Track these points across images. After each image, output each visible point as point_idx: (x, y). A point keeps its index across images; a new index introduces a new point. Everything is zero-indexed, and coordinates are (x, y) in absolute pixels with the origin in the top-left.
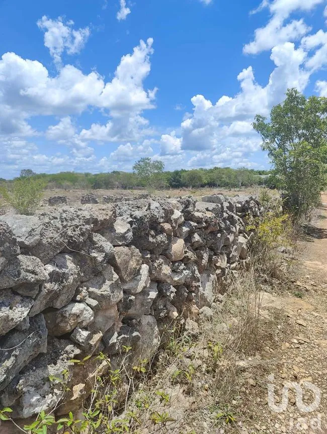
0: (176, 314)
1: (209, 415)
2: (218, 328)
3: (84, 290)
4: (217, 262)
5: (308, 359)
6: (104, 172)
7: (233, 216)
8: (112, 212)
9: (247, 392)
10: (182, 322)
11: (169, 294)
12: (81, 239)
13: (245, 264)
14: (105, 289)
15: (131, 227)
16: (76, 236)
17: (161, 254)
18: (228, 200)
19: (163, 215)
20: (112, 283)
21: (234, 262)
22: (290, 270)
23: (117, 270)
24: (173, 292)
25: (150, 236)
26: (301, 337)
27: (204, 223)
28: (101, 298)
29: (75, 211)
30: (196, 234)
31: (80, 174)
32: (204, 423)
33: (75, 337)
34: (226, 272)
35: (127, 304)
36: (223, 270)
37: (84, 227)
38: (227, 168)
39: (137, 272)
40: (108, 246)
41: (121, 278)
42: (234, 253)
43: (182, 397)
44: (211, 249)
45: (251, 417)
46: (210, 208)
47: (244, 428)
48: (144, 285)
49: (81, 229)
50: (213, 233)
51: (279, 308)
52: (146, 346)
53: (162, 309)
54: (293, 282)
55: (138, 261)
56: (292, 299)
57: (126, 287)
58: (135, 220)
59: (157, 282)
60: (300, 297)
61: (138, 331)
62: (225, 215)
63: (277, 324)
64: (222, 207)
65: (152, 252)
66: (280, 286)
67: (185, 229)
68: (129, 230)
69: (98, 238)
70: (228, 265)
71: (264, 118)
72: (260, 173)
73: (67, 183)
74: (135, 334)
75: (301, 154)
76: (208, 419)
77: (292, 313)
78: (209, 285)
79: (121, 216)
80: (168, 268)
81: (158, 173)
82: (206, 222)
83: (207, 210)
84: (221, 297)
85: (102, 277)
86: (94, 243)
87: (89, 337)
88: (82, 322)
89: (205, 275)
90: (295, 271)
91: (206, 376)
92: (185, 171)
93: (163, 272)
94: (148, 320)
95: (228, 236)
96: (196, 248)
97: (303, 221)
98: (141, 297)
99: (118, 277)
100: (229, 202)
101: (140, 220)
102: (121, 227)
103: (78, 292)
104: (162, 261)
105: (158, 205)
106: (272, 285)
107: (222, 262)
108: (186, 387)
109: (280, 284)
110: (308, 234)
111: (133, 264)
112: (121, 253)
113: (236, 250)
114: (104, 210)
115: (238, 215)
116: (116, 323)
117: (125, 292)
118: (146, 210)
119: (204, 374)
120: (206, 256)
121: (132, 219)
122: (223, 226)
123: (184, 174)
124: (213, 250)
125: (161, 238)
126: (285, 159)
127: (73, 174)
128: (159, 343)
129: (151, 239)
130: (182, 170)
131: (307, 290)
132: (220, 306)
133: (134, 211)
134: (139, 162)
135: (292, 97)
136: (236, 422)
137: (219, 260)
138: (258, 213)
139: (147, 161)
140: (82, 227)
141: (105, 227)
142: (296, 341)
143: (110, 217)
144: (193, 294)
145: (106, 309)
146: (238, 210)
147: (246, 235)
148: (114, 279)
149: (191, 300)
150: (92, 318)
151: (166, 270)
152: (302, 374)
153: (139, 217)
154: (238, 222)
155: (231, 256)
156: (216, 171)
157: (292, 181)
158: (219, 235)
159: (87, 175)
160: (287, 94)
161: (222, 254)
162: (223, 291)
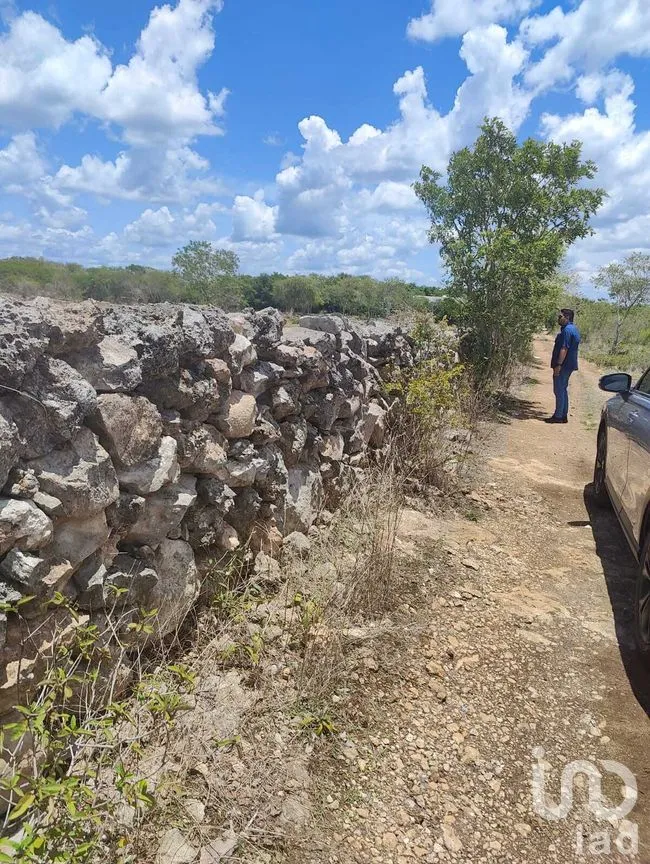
0: (234, 541)
1: (287, 722)
2: (319, 570)
3: (29, 475)
4: (324, 448)
5: (477, 624)
6: (110, 265)
7: (359, 362)
8: (93, 319)
9: (362, 681)
10: (248, 556)
11: (219, 501)
12: (20, 366)
13: (379, 456)
14: (79, 476)
15: (139, 356)
16: (6, 359)
17: (205, 422)
18: (350, 328)
19: (211, 340)
20: (94, 467)
21: (357, 452)
22: (463, 472)
23: (106, 441)
24: (228, 498)
25: (182, 381)
26: (468, 588)
27: (300, 370)
28: (67, 494)
29: (7, 306)
30: (282, 389)
31: (58, 265)
32: (277, 735)
33: (11, 568)
34: (342, 469)
35: (129, 512)
36: (335, 464)
37: (27, 342)
38: (363, 278)
39: (151, 452)
40: (83, 388)
41: (114, 458)
42: (358, 434)
43: (239, 691)
44: (313, 422)
45: (365, 725)
46: (313, 341)
47: (349, 743)
48: (166, 476)
49: (19, 345)
50: (318, 392)
51: (436, 538)
52: (170, 598)
53: (205, 530)
54: (464, 493)
55: (154, 428)
56: (458, 522)
57: (127, 479)
58: (147, 344)
59: (197, 476)
60: (474, 520)
61: (154, 568)
62: (344, 357)
63: (429, 565)
64: (339, 341)
65: (184, 415)
66: (440, 499)
67: (259, 376)
68: (132, 363)
69: (61, 370)
70: (346, 456)
71: (437, 175)
72: (428, 291)
73: (27, 282)
74: (145, 572)
75: (498, 254)
76: (284, 728)
77: (457, 547)
78: (305, 492)
79: (119, 332)
80: (221, 450)
81: (226, 278)
82: (303, 366)
83: (307, 342)
84: (327, 515)
85: (71, 452)
86: (52, 379)
87: (43, 570)
88: (25, 538)
89: (298, 472)
90: (472, 474)
91: (287, 655)
92: (282, 277)
93: (207, 456)
94: (175, 548)
95: (348, 401)
96: (283, 419)
97: (495, 387)
98: (159, 502)
99: (107, 455)
100: (353, 334)
101: (160, 344)
102: (116, 353)
103: (14, 477)
104: (206, 433)
105: (199, 318)
106: (426, 497)
107: (334, 450)
108: (248, 672)
109: (440, 496)
110: (502, 410)
111: (141, 432)
112: (116, 406)
113: (362, 428)
114: (75, 312)
115: (372, 363)
116: (104, 549)
117: (123, 489)
118: (173, 326)
119: (285, 652)
120: (300, 435)
121: (141, 342)
122: (338, 378)
123: (279, 283)
124: (316, 424)
125: (206, 387)
126: (470, 261)
127: (41, 263)
128: (197, 593)
129: (183, 387)
130: (276, 274)
131: (488, 509)
132: (325, 533)
133: (146, 325)
134: (186, 249)
135: (492, 136)
136: (336, 733)
137: (328, 445)
138: (411, 361)
139: (203, 248)
140: (21, 340)
141: (79, 348)
142: (458, 595)
143: (90, 328)
144: (273, 507)
145: (81, 520)
146: (373, 352)
147: (384, 402)
148: (98, 459)
149: (267, 518)
150: (48, 533)
151: (215, 452)
152: (462, 651)
153: (156, 339)
154: (370, 375)
155: (352, 439)
156: (341, 282)
157: (481, 307)
158: (329, 396)
159: (72, 268)
160: (483, 128)
161: (334, 433)
162: (333, 503)
